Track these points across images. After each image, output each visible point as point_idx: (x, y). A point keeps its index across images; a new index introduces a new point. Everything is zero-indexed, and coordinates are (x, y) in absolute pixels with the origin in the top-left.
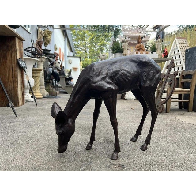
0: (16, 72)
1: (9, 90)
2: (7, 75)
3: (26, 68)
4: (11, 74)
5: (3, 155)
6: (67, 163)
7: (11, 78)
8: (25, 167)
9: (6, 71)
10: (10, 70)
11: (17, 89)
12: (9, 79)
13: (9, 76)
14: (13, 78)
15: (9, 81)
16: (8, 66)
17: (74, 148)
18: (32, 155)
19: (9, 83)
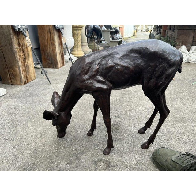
0: (53, 35)
1: (49, 53)
2: (46, 38)
3: (63, 29)
4: (49, 36)
5: (21, 129)
6: (63, 148)
7: (49, 42)
8: (29, 145)
9: (45, 34)
10: (47, 33)
11: (55, 51)
12: (48, 42)
13: (48, 39)
14: (51, 41)
15: (49, 44)
16: (46, 29)
17: (78, 131)
18: (40, 133)
19: (49, 47)
